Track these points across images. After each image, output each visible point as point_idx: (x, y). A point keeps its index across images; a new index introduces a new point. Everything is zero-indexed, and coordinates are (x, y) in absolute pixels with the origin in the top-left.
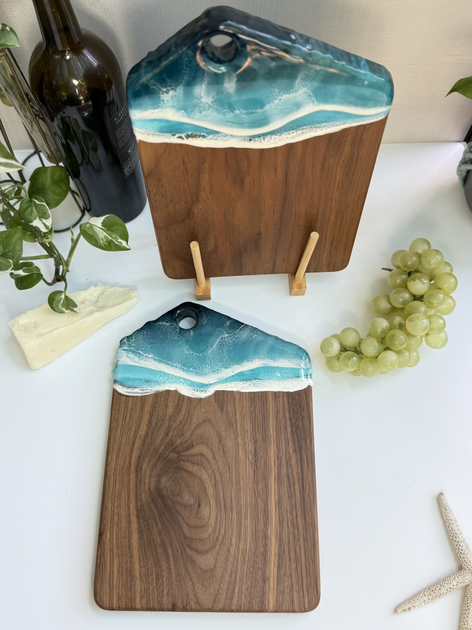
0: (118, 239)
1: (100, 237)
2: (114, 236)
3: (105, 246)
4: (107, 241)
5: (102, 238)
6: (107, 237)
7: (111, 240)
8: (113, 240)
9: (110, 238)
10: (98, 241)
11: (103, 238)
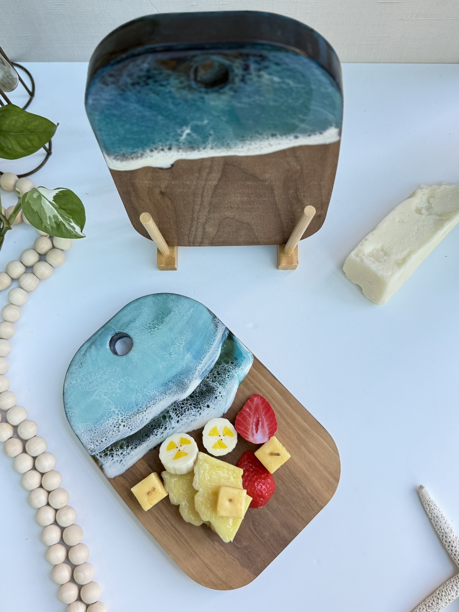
0: (71, 222)
1: (48, 216)
2: (66, 217)
3: (51, 228)
4: (56, 222)
5: (50, 217)
6: (58, 216)
7: (61, 221)
8: (64, 222)
9: (61, 219)
10: (44, 221)
11: (52, 217)
